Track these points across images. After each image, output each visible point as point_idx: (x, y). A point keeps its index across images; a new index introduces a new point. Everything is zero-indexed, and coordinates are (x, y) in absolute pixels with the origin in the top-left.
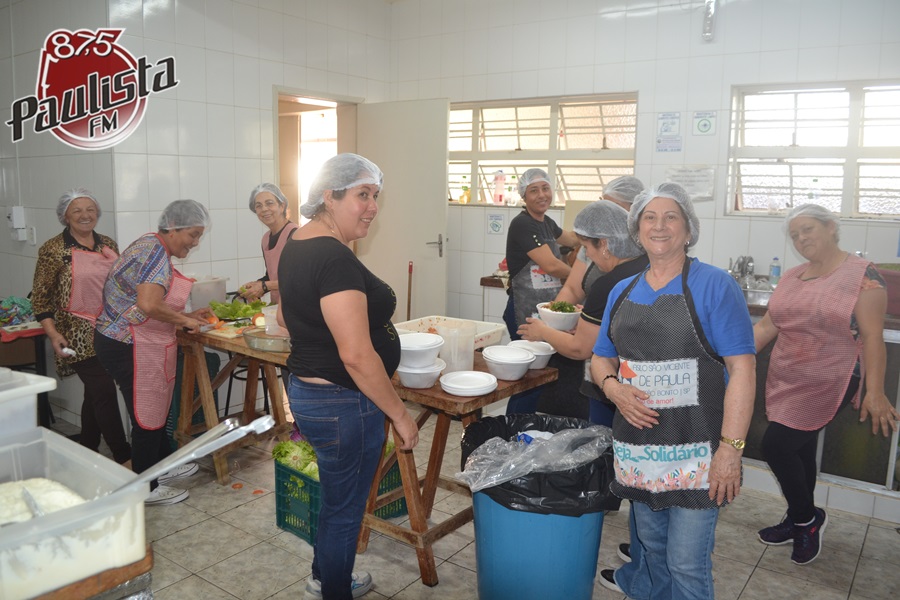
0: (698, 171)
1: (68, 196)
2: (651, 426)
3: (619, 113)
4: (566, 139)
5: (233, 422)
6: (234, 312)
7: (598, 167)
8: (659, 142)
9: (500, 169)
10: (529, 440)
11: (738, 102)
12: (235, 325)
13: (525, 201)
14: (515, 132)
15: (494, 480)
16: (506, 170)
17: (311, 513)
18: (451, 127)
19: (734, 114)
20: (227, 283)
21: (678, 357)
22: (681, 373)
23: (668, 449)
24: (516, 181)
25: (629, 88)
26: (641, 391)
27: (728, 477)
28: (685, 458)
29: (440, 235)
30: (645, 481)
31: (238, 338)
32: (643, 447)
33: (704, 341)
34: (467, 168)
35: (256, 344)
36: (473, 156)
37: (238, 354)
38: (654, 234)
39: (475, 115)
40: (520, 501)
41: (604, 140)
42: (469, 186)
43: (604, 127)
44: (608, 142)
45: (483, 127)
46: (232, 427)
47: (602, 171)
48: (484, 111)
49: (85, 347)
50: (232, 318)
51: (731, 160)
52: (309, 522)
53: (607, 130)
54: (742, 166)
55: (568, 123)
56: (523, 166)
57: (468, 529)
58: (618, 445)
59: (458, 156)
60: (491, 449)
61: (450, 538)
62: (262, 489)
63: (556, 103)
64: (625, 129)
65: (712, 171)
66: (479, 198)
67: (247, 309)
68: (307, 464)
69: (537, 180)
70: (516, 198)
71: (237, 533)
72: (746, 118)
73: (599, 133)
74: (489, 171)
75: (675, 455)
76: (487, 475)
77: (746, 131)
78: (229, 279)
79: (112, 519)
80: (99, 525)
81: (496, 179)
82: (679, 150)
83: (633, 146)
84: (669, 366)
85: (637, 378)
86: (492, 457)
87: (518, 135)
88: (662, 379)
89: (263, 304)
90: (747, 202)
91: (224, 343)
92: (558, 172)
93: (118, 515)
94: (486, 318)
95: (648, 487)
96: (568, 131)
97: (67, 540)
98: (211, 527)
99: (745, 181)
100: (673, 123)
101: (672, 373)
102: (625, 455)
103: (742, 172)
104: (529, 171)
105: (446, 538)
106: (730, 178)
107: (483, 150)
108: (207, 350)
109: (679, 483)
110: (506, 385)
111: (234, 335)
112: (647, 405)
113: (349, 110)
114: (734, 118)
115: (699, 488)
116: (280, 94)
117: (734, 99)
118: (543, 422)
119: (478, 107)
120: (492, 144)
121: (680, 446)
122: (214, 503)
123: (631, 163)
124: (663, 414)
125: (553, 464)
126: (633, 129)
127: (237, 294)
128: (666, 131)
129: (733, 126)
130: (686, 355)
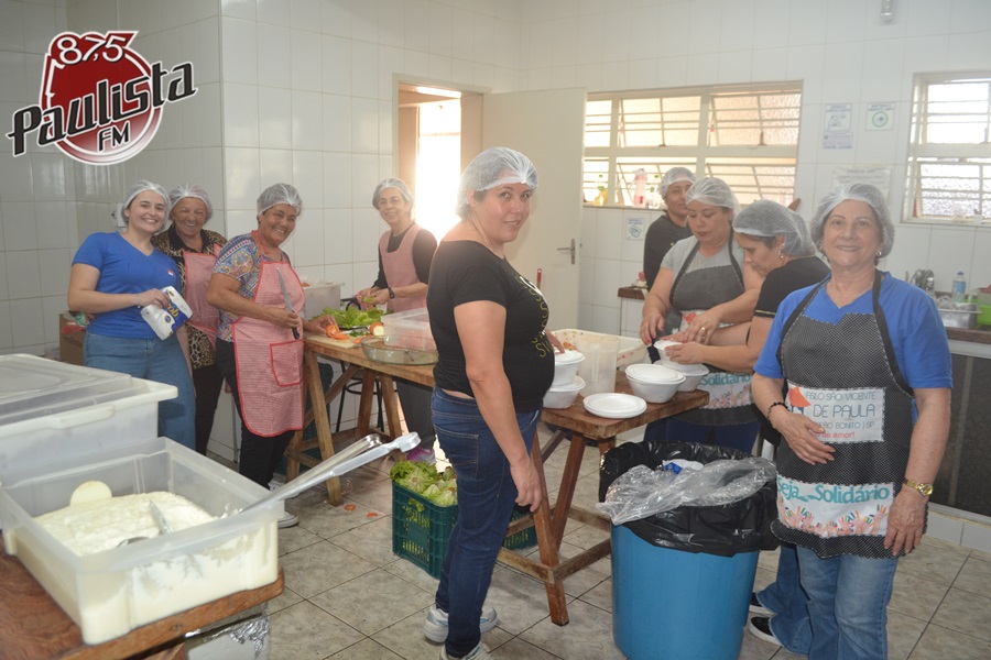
0: (872, 171)
1: (179, 192)
2: (825, 462)
3: (780, 105)
4: (717, 135)
5: (374, 439)
6: (350, 320)
7: (753, 166)
8: (826, 137)
9: (641, 167)
10: (677, 470)
11: (921, 92)
12: (351, 334)
13: (666, 202)
14: (659, 126)
15: (639, 513)
16: (648, 169)
17: (431, 540)
18: (588, 120)
19: (915, 106)
20: (342, 288)
21: (862, 386)
22: (865, 404)
23: (844, 489)
24: (659, 180)
25: (792, 77)
26: (815, 424)
27: (909, 526)
28: (863, 500)
29: (573, 241)
30: (814, 523)
31: (355, 348)
32: (814, 485)
33: (895, 369)
34: (605, 166)
35: (375, 354)
36: (612, 153)
37: (351, 364)
38: (841, 242)
39: (615, 107)
40: (666, 536)
41: (762, 135)
42: (606, 186)
43: (761, 120)
44: (766, 138)
45: (622, 120)
46: (372, 444)
47: (758, 170)
48: (625, 102)
49: (200, 355)
50: (347, 326)
51: (911, 159)
52: (427, 550)
53: (765, 124)
54: (923, 167)
55: (720, 115)
56: (667, 164)
57: (604, 565)
58: (783, 481)
59: (595, 152)
60: (635, 478)
61: (582, 574)
62: (376, 512)
63: (707, 93)
64: (786, 123)
65: (888, 172)
66: (617, 200)
67: (364, 317)
68: (427, 487)
69: (680, 179)
70: (657, 201)
71: (351, 558)
72: (929, 111)
73: (756, 127)
74: (628, 170)
75: (852, 497)
76: (632, 507)
77: (929, 126)
78: (344, 284)
79: (245, 538)
80: (231, 544)
81: (637, 178)
82: (849, 147)
83: (795, 142)
84: (851, 395)
85: (811, 408)
86: (637, 487)
87: (663, 129)
88: (842, 409)
89: (381, 313)
90: (928, 207)
91: (341, 353)
92: (707, 171)
93: (252, 534)
94: (623, 333)
95: (817, 531)
96: (720, 125)
97: (198, 558)
98: (323, 551)
99: (925, 183)
100: (844, 117)
101: (853, 403)
102: (791, 494)
103: (923, 173)
104: (673, 170)
105: (578, 574)
106: (908, 180)
107: (622, 146)
108: (320, 360)
109: (854, 528)
110: (653, 408)
111: (352, 345)
112: (822, 438)
113: (474, 102)
114: (915, 110)
115: (876, 534)
116: (400, 83)
117: (916, 89)
118: (691, 451)
119: (617, 97)
120: (632, 139)
121: (858, 487)
122: (326, 525)
123: (793, 161)
124: (839, 450)
125: (704, 497)
126: (797, 123)
127: (354, 301)
128: (834, 125)
129: (914, 120)
130: (872, 383)
